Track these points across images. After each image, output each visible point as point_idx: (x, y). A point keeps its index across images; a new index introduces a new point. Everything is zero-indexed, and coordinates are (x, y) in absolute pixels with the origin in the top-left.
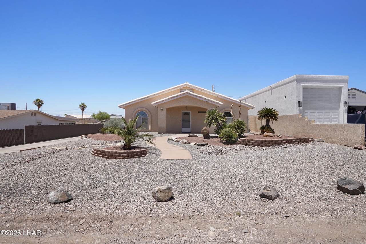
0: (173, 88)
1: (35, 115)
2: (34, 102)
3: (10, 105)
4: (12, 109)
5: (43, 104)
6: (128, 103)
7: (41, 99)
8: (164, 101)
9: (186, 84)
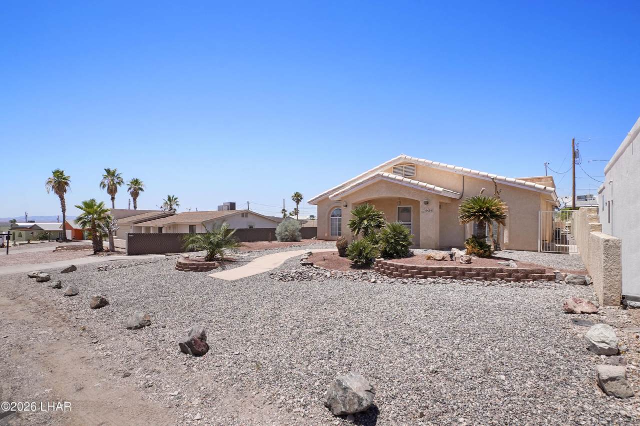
0: (378, 167)
1: (247, 216)
2: (293, 196)
3: (229, 204)
4: (231, 209)
5: (301, 199)
6: (319, 197)
7: (300, 193)
8: (344, 191)
9: (401, 158)
